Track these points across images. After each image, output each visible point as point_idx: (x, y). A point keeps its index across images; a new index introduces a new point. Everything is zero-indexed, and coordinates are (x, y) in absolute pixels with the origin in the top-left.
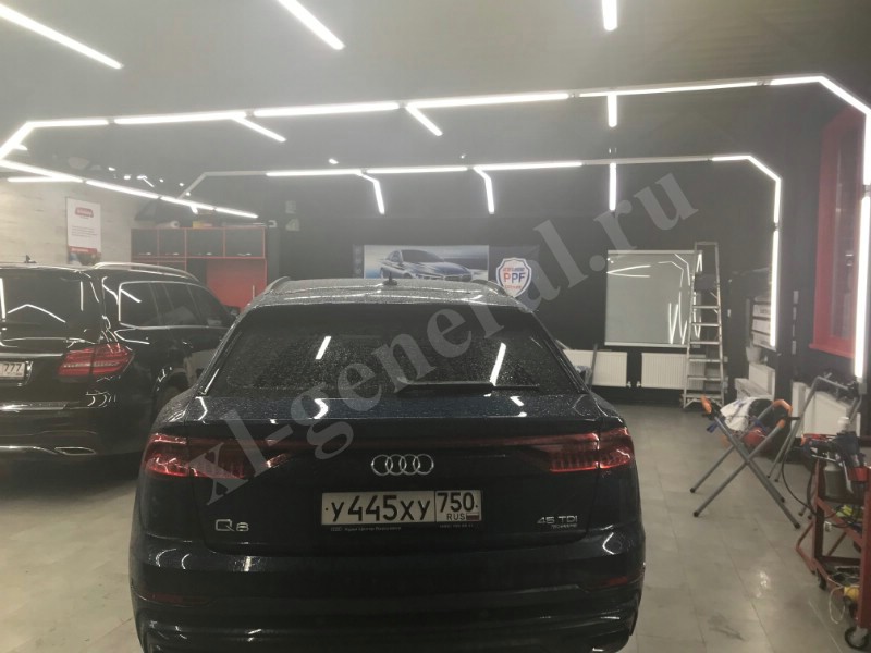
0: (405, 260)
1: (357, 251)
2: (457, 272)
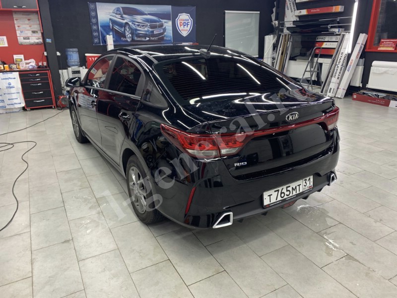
0: (124, 14)
1: (92, 6)
2: (155, 21)
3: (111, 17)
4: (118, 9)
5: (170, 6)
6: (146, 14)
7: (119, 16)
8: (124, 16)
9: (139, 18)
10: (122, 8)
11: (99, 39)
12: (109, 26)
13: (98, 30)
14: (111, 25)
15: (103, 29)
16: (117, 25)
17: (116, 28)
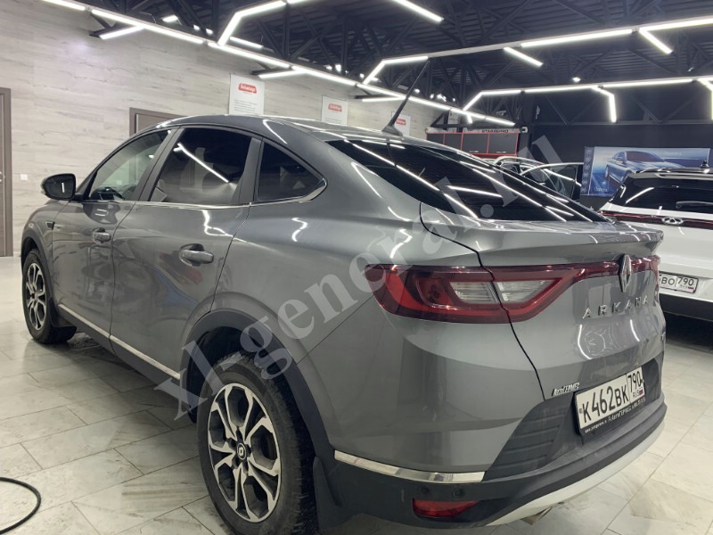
0: (628, 160)
1: (588, 151)
3: (610, 164)
4: (621, 154)
5: (709, 149)
6: (662, 161)
7: (620, 163)
8: (628, 162)
9: (649, 166)
10: (628, 153)
11: (587, 189)
12: (604, 174)
13: (588, 178)
14: (607, 173)
15: (597, 178)
16: (615, 173)
17: (613, 176)
